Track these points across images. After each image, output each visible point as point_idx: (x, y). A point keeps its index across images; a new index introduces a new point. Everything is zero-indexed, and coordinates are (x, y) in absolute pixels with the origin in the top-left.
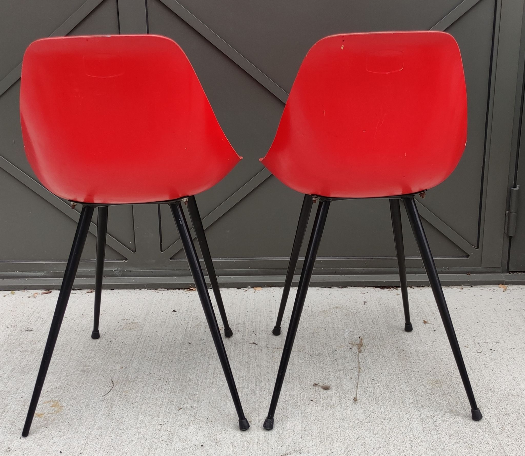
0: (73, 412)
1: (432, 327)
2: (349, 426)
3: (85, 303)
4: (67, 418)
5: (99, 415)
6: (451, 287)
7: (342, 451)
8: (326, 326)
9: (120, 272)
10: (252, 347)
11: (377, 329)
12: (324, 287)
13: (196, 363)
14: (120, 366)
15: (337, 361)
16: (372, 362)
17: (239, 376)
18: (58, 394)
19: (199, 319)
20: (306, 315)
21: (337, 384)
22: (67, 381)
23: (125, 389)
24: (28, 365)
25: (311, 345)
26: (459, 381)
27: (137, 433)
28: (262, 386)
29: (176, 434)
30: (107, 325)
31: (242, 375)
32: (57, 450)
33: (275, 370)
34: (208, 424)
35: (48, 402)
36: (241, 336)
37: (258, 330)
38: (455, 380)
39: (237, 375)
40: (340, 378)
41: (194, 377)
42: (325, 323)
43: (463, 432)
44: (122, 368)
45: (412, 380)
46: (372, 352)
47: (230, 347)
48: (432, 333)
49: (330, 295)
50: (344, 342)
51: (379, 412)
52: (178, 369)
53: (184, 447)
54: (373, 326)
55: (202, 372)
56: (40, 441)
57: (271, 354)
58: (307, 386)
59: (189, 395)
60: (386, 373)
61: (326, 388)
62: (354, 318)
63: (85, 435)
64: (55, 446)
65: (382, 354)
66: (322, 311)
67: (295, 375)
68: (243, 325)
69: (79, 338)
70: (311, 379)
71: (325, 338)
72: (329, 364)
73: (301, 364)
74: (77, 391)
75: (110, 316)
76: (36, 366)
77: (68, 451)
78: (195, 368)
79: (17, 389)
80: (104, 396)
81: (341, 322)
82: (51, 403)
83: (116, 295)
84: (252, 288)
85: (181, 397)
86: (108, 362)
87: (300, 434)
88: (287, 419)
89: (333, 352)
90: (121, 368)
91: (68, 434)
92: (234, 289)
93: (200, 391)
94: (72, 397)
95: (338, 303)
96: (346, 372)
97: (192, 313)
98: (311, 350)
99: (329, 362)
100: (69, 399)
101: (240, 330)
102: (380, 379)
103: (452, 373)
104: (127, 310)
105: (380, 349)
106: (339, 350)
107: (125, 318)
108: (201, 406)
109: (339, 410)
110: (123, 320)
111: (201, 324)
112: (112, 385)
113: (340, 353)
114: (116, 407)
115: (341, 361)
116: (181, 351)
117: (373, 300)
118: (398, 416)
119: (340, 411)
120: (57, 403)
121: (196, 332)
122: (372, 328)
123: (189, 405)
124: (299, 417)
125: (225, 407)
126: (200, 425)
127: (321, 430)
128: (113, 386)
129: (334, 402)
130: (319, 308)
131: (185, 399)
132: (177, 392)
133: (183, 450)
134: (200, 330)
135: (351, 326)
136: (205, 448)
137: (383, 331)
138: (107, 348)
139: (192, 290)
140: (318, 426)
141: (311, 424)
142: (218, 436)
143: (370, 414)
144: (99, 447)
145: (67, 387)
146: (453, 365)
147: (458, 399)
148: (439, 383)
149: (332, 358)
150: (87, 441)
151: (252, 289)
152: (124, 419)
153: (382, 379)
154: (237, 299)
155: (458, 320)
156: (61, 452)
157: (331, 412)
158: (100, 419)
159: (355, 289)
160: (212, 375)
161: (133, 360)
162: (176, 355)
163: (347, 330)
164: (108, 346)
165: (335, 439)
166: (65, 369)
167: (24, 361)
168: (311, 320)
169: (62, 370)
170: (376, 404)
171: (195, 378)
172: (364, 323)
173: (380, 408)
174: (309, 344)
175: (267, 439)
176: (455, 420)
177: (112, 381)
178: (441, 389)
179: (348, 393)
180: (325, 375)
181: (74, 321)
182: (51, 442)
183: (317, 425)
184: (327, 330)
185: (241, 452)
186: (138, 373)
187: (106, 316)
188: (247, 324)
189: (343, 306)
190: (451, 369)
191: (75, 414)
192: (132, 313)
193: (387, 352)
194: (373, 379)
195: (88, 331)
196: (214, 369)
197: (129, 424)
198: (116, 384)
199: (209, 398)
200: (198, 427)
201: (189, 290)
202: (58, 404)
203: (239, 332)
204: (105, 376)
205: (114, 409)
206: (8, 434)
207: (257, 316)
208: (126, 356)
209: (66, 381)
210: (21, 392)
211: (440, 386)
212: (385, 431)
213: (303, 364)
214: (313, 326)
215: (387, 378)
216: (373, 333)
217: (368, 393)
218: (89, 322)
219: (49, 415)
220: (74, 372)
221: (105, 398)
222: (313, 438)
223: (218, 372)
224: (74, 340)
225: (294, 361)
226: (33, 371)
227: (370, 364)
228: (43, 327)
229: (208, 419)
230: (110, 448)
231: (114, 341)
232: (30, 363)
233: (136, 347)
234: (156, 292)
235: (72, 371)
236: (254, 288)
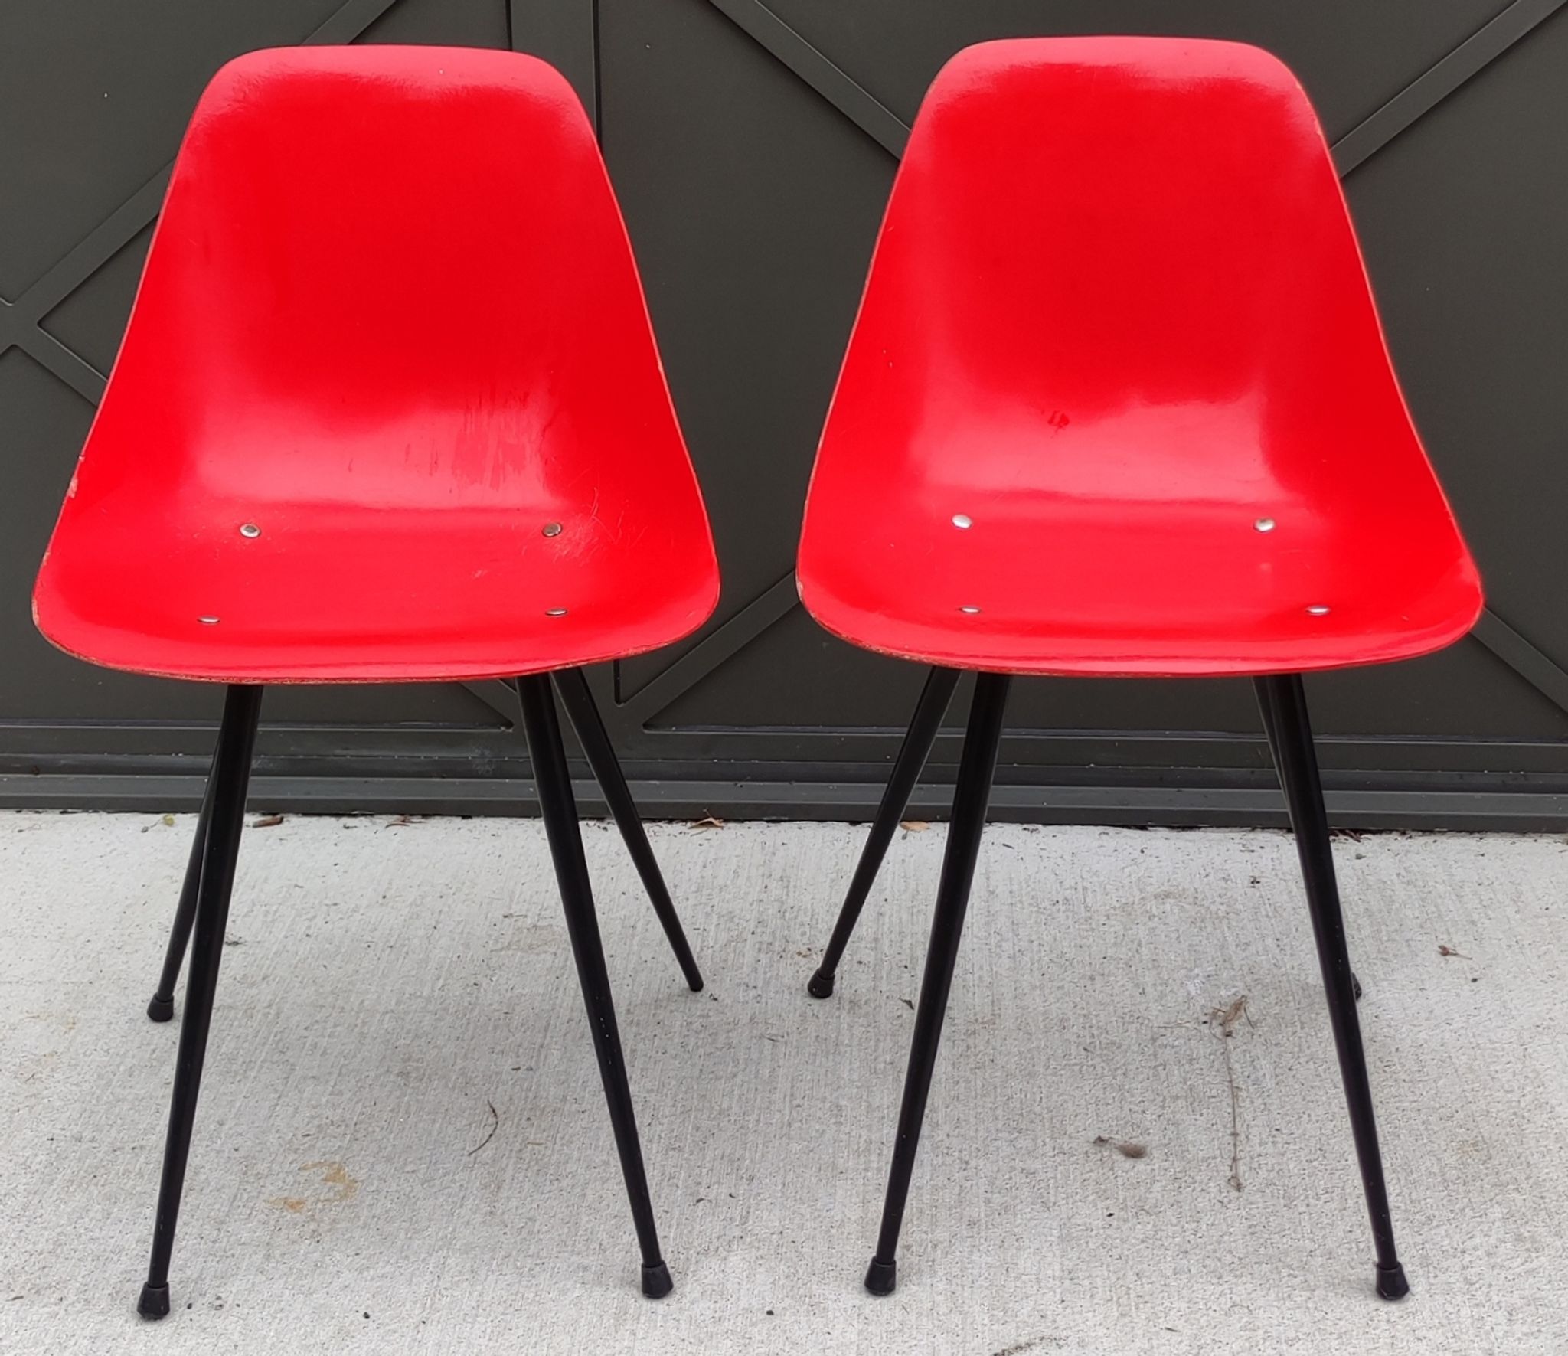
0: (389, 1198)
1: (1466, 968)
2: (1205, 1271)
3: (388, 860)
4: (374, 1217)
5: (463, 1211)
6: (1532, 835)
7: (1183, 1344)
8: (1130, 954)
9: (490, 762)
10: (905, 1016)
11: (1293, 968)
12: (1123, 826)
13: (735, 1061)
14: (510, 1062)
15: (1168, 1067)
16: (1277, 1076)
17: (870, 1106)
18: (339, 1144)
19: (736, 920)
20: (1067, 917)
21: (1166, 1141)
22: (361, 1104)
23: (532, 1134)
24: (241, 1052)
25: (1085, 1016)
26: (1545, 1143)
27: (578, 1267)
28: (939, 1138)
29: (691, 1275)
30: (462, 932)
31: (878, 1104)
32: (355, 1309)
33: (975, 1090)
34: (784, 1250)
35: (314, 1166)
36: (867, 979)
37: (920, 961)
38: (1533, 1143)
39: (864, 1103)
40: (1176, 1124)
41: (733, 1105)
42: (1127, 945)
43: (1550, 1301)
44: (519, 1069)
45: (1399, 1136)
46: (1276, 1045)
47: (837, 1013)
48: (1466, 987)
49: (1142, 852)
50: (1188, 1008)
51: (1295, 1232)
52: (685, 1077)
53: (717, 1315)
54: (1279, 957)
55: (756, 1089)
56: (305, 1282)
57: (963, 1040)
58: (1074, 1145)
59: (722, 1158)
60: (1320, 1111)
61: (1135, 1153)
62: (1218, 931)
63: (431, 1269)
64: (349, 1298)
65: (1308, 1052)
66: (1117, 905)
67: (1038, 1110)
68: (873, 945)
69: (381, 972)
70: (1088, 1123)
71: (1127, 993)
72: (1141, 1077)
73: (1055, 1074)
74: (392, 1136)
75: (466, 903)
76: (264, 1054)
77: (387, 1314)
78: (735, 1075)
79: (218, 1122)
80: (474, 1155)
81: (1179, 942)
82: (324, 1169)
83: (480, 834)
85: (699, 1164)
86: (474, 1049)
87: (1058, 1291)
88: (1016, 1244)
89: (1154, 1040)
90: (513, 1069)
91: (381, 1264)
92: (841, 824)
93: (754, 1149)
94: (381, 1154)
95: (1169, 881)
96: (1196, 1104)
97: (715, 902)
98: (1086, 1033)
99: (1140, 1069)
100: (371, 1160)
101: (865, 959)
102: (1300, 1131)
103: (1523, 1117)
104: (516, 883)
105: (1300, 1033)
106: (1172, 1032)
107: (512, 911)
108: (759, 1194)
109: (1174, 1221)
110: (505, 917)
111: (744, 936)
112: (492, 1120)
113: (1176, 1043)
114: (510, 1188)
115: (1178, 1069)
116: (689, 1020)
117: (1279, 873)
118: (1354, 1245)
119: (1176, 1226)
120: (339, 1170)
121: (730, 963)
122: (1275, 965)
123: (724, 1190)
124: (1053, 1239)
125: (832, 1200)
126: (761, 1252)
127: (1118, 1279)
128: (497, 1123)
129: (1159, 1196)
130: (1109, 897)
131: (712, 1170)
132: (687, 1149)
133: (714, 1322)
134: (743, 956)
135: (1210, 959)
136: (778, 1321)
137: (1311, 977)
138: (466, 1004)
139: (710, 824)
140: (1111, 1269)
141: (1089, 1262)
142: (815, 1287)
143: (1266, 1236)
144: (474, 1304)
145: (361, 1123)
146: (1530, 1092)
147: (1541, 1201)
148: (1483, 1149)
149: (1152, 1057)
150: (438, 1286)
152: (537, 1224)
153: (1305, 1129)
155: (1551, 946)
156: (367, 1316)
157: (1150, 1226)
158: (468, 1222)
159: (1222, 834)
160: (787, 1099)
161: (548, 1045)
162: (675, 1032)
163: (1197, 971)
164: (469, 999)
165: (1161, 1308)
166: (351, 1068)
167: (229, 1038)
168: (1085, 934)
169: (344, 1071)
170: (1285, 1206)
171: (735, 1109)
172: (1252, 949)
173: (1297, 1221)
174: (1079, 1012)
175: (960, 1301)
176: (1528, 1266)
177: (491, 1107)
178: (1487, 1168)
179: (1200, 1171)
180: (1130, 1110)
181: (360, 917)
182: (334, 1284)
183: (1108, 1266)
184: (1133, 968)
185: (884, 1335)
186: (566, 1085)
187: (454, 901)
188: (887, 942)
189: (1184, 890)
190: (1523, 1105)
191: (394, 1205)
192: (531, 896)
193: (1323, 1045)
194: (1277, 1130)
195: (405, 949)
196: (793, 1080)
197: (553, 1239)
198: (506, 1119)
199: (782, 1172)
200: (754, 1258)
201: (703, 825)
202: (342, 1173)
203: (862, 966)
204: (468, 1092)
205: (504, 1193)
206: (211, 1258)
207: (915, 917)
208: (525, 1032)
209: (357, 1103)
210: (231, 1132)
211: (1484, 1158)
212: (1314, 1290)
213: (1061, 1075)
214: (1090, 955)
215: (1321, 1129)
216: (1280, 982)
217: (1263, 1174)
218: (405, 920)
219: (320, 1205)
220: (377, 1077)
221: (476, 1158)
222: (1096, 1304)
223: (805, 1090)
224: (368, 976)
225: (1034, 1066)
226: (259, 1071)
227: (1269, 1083)
228: (271, 932)
229: (781, 1233)
230: (506, 1308)
231: (485, 982)
232: (246, 1045)
233: (554, 1004)
234: (599, 827)
235: (372, 1074)
236: (904, 823)
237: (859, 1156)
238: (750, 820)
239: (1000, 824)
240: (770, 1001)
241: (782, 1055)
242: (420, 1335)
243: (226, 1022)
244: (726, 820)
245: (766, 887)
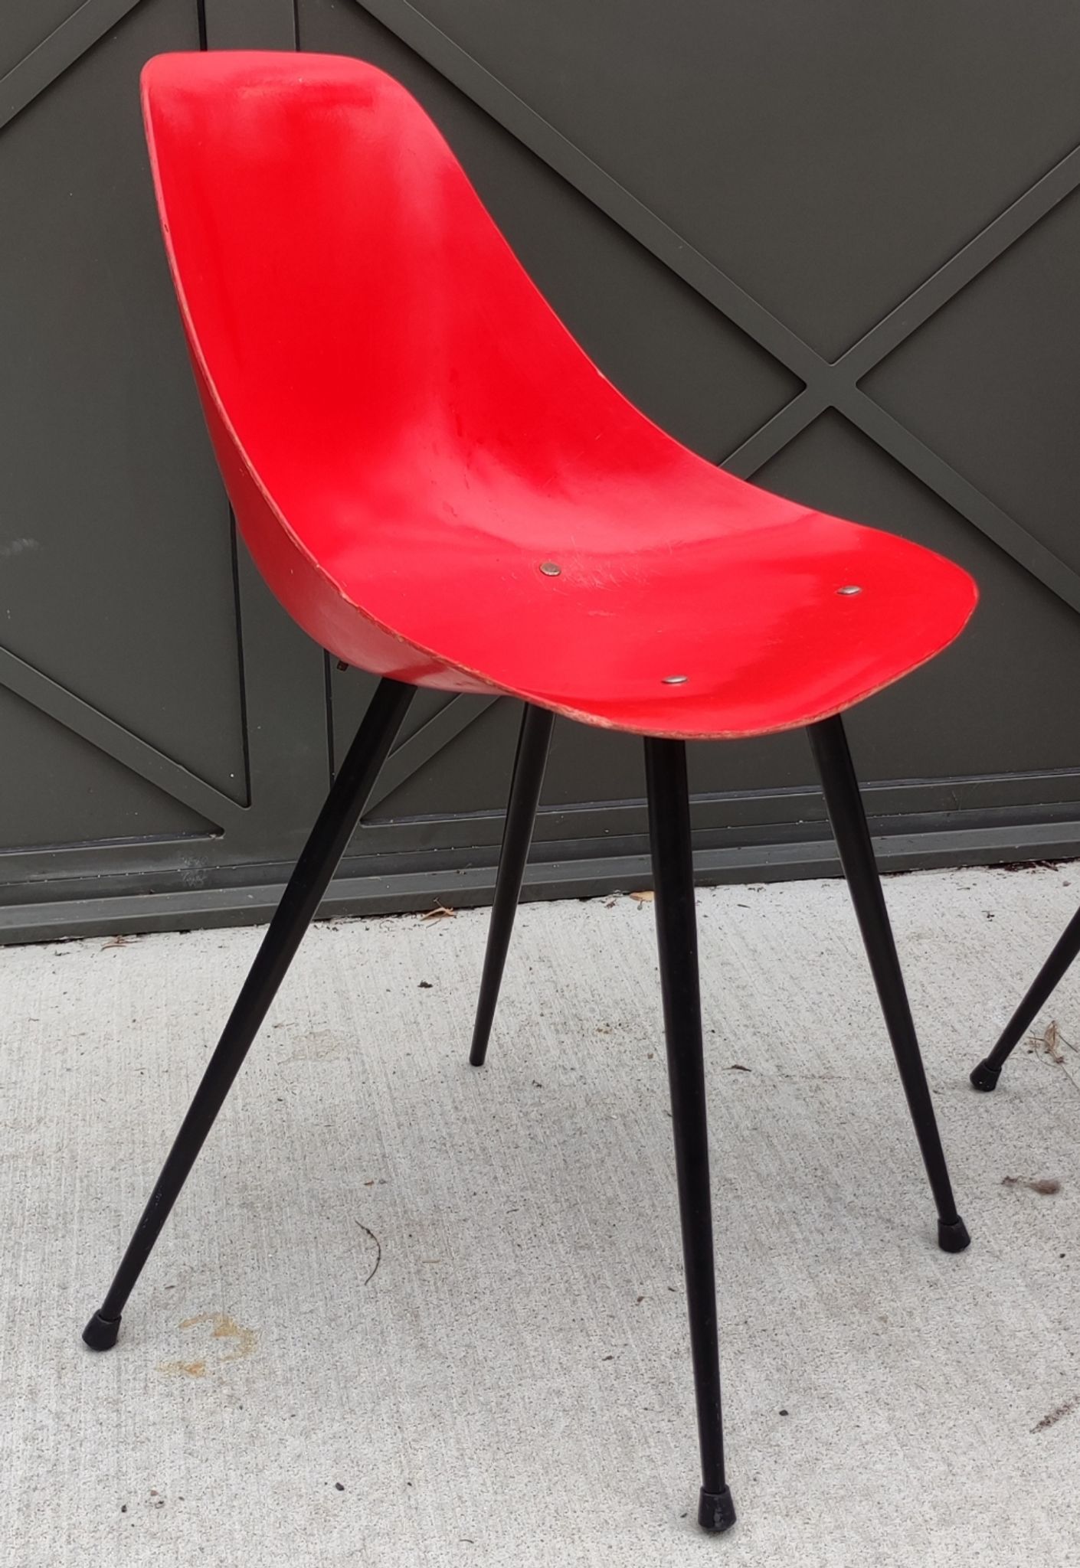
4: (291, 1370)
5: (389, 1348)
13: (594, 1146)
15: (1023, 1100)
18: (211, 1292)
21: (1068, 1174)
22: (215, 1244)
23: (423, 1251)
24: (50, 1204)
32: (322, 1482)
34: (759, 1341)
35: (195, 1320)
37: (724, 1024)
40: (1067, 1155)
41: (619, 1193)
44: (371, 1183)
56: (247, 1458)
57: (812, 1097)
58: (983, 1188)
59: (638, 1251)
61: (1046, 1189)
62: (985, 964)
64: (308, 1469)
70: (983, 1164)
72: (1004, 1113)
77: (363, 1482)
78: (603, 1161)
79: (59, 1286)
80: (369, 1283)
81: (957, 978)
82: (207, 1323)
83: (205, 946)
84: (625, 894)
86: (312, 1168)
87: (1060, 1344)
88: (990, 1299)
90: (366, 1184)
91: (326, 1424)
92: (572, 901)
93: (666, 1236)
94: (265, 1297)
96: (1072, 1132)
99: (999, 1105)
100: (257, 1303)
110: (276, 1027)
111: (534, 1019)
112: (371, 1242)
113: (1016, 1075)
114: (429, 1316)
115: (1034, 1101)
116: (525, 1111)
117: (1007, 905)
120: (226, 1321)
121: (534, 1047)
123: (660, 1285)
128: (378, 1244)
131: (635, 1265)
134: (544, 1039)
135: (993, 991)
136: (796, 1422)
138: (279, 1120)
139: (441, 913)
141: (1071, 1309)
142: (813, 1377)
145: (226, 1262)
150: (404, 1439)
151: (627, 899)
154: (597, 932)
156: (340, 1487)
158: (402, 1361)
161: (390, 1152)
162: (517, 1126)
163: (991, 1004)
164: (279, 1115)
167: (29, 1190)
171: (622, 1196)
175: (970, 1369)
177: (362, 1228)
180: (1015, 1147)
181: (117, 1044)
182: (284, 1456)
185: (915, 1419)
186: (431, 1194)
189: (931, 930)
191: (307, 1353)
195: (183, 1072)
198: (385, 1239)
200: (732, 1355)
201: (433, 915)
202: (231, 1324)
204: (329, 1214)
205: (425, 1323)
208: (358, 1142)
209: (211, 1243)
219: (223, 1366)
220: (220, 1211)
221: (374, 1287)
224: (156, 1105)
228: (24, 1071)
229: (746, 1322)
230: (494, 1453)
231: (289, 1097)
232: (52, 1195)
233: (374, 1110)
234: (328, 928)
235: (212, 1209)
236: (634, 894)
237: (778, 1229)
238: (480, 906)
239: (725, 887)
240: (597, 1081)
241: (640, 1135)
242: (412, 1502)
243: (18, 1173)
244: (456, 909)
245: (531, 969)
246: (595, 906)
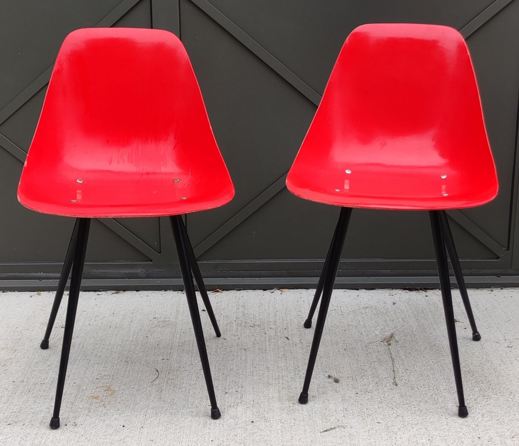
0: (126, 395)
1: (462, 325)
2: (388, 407)
3: (113, 303)
4: (122, 400)
5: (151, 398)
6: (481, 289)
7: (382, 426)
8: (356, 324)
9: (145, 274)
10: (286, 342)
11: (408, 326)
12: (351, 289)
13: (234, 356)
14: (161, 357)
15: (371, 354)
16: (405, 355)
17: (278, 366)
18: (108, 381)
19: (229, 318)
20: (336, 314)
21: (373, 373)
22: (114, 370)
23: (170, 377)
24: (72, 357)
25: (344, 341)
26: (490, 371)
27: (190, 412)
28: (301, 374)
29: (226, 413)
30: (140, 323)
31: (280, 366)
32: (120, 424)
34: (255, 405)
35: (101, 387)
36: (273, 333)
37: (290, 327)
38: (486, 371)
39: (276, 366)
40: (376, 369)
41: (234, 367)
42: (355, 321)
43: (495, 412)
44: (164, 359)
45: (445, 370)
46: (405, 347)
47: (265, 342)
48: (463, 330)
49: (358, 296)
50: (376, 338)
51: (415, 396)
52: (218, 360)
53: (236, 423)
54: (404, 324)
55: (241, 363)
56: (102, 418)
57: (305, 348)
58: (344, 375)
59: (232, 381)
60: (420, 364)
62: (384, 317)
63: (142, 413)
64: (117, 422)
65: (415, 349)
66: (351, 311)
67: (331, 366)
68: (274, 323)
69: (115, 334)
70: (348, 369)
71: (356, 334)
72: (363, 357)
73: (336, 356)
74: (125, 378)
75: (141, 315)
76: (80, 357)
77: (130, 426)
78: (234, 359)
79: (68, 376)
80: (152, 383)
81: (372, 320)
82: (104, 388)
83: (143, 295)
84: (278, 289)
85: (225, 383)
86: (149, 354)
87: (342, 414)
88: (328, 402)
89: (366, 347)
90: (162, 359)
91: (126, 412)
92: (260, 290)
93: (242, 379)
94: (122, 383)
95: (367, 304)
96: (381, 363)
97: (222, 312)
98: (345, 345)
99: (363, 355)
100: (119, 385)
101: (272, 327)
102: (414, 370)
103: (483, 364)
104: (156, 309)
105: (412, 344)
106: (372, 345)
107: (156, 317)
108: (245, 391)
109: (377, 394)
110: (154, 318)
111: (232, 322)
112: (157, 373)
113: (373, 347)
114: (165, 391)
115: (375, 354)
116: (217, 345)
117: (402, 301)
118: (433, 399)
119: (378, 396)
120: (109, 388)
121: (228, 329)
122: (402, 326)
123: (234, 390)
124: (339, 400)
125: (269, 392)
126: (247, 406)
127: (361, 410)
128: (159, 374)
129: (372, 388)
130: (348, 308)
131: (229, 385)
132: (221, 380)
133: (235, 425)
134: (233, 327)
135: (382, 324)
136: (255, 424)
137: (414, 329)
138: (144, 342)
139: (218, 291)
140: (358, 407)
141: (351, 406)
142: (265, 415)
143: (406, 398)
144: (158, 422)
145: (115, 375)
146: (485, 358)
147: (490, 386)
148: (471, 373)
149: (366, 351)
150: (145, 418)
151: (279, 291)
152: (175, 401)
153: (415, 369)
154: (264, 300)
155: (488, 319)
156: (124, 426)
157: (369, 396)
158: (153, 401)
159: (382, 291)
160: (251, 365)
161: (173, 352)
162: (213, 349)
163: (378, 328)
164: (145, 341)
165: (375, 417)
166: (109, 360)
168: (342, 319)
169: (107, 361)
170: (411, 389)
171: (235, 368)
172: (395, 322)
173: (415, 393)
174: (342, 340)
175: (312, 417)
176: (487, 403)
177: (156, 370)
178: (473, 378)
179: (384, 381)
180: (360, 365)
181: (106, 319)
182: (112, 418)
183: (357, 407)
184: (358, 328)
185: (289, 427)
186: (180, 363)
187: (136, 314)
188: (278, 322)
189: (372, 306)
190: (483, 361)
191: (128, 397)
192: (162, 313)
193: (419, 347)
194: (407, 369)
195: (122, 328)
196: (252, 360)
197: (181, 405)
198: (161, 373)
199: (252, 385)
200: (246, 408)
201: (215, 292)
202: (110, 388)
203: (271, 329)
204: (148, 366)
205: (163, 393)
206: (71, 412)
207: (287, 315)
208: (164, 349)
209: (113, 370)
210: (72, 379)
211: (472, 375)
212: (422, 411)
213: (338, 357)
214: (344, 324)
215: (421, 369)
216: (404, 330)
217: (403, 381)
218: (121, 320)
219: (104, 398)
220: (118, 363)
221: (153, 384)
222: (355, 417)
223: (257, 363)
224: (111, 335)
225: (329, 354)
226: (79, 362)
227: (404, 357)
228: (77, 324)
229: (254, 401)
230: (168, 423)
231: (150, 336)
232: (74, 355)
233: (173, 342)
234: (182, 293)
235: (116, 362)
236: (281, 290)
237: (276, 380)
238: (231, 290)
239: (312, 289)
240: (243, 339)
241: (248, 354)
242: (141, 431)
244: (223, 290)
245: (238, 308)
246: (268, 292)
